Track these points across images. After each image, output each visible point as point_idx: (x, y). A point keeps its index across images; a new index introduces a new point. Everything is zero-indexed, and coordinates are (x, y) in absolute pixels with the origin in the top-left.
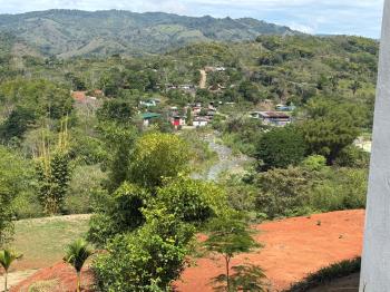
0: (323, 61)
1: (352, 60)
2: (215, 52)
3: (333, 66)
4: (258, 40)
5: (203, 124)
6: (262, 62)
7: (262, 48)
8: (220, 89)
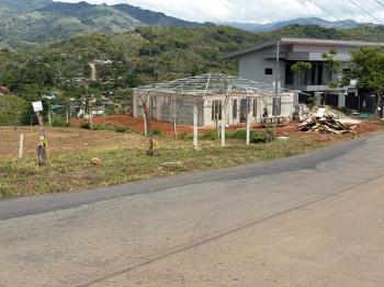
0: (196, 51)
1: (221, 49)
2: (98, 44)
3: (205, 56)
4: (137, 31)
5: (100, 112)
6: (142, 52)
7: (142, 38)
8: (110, 81)
